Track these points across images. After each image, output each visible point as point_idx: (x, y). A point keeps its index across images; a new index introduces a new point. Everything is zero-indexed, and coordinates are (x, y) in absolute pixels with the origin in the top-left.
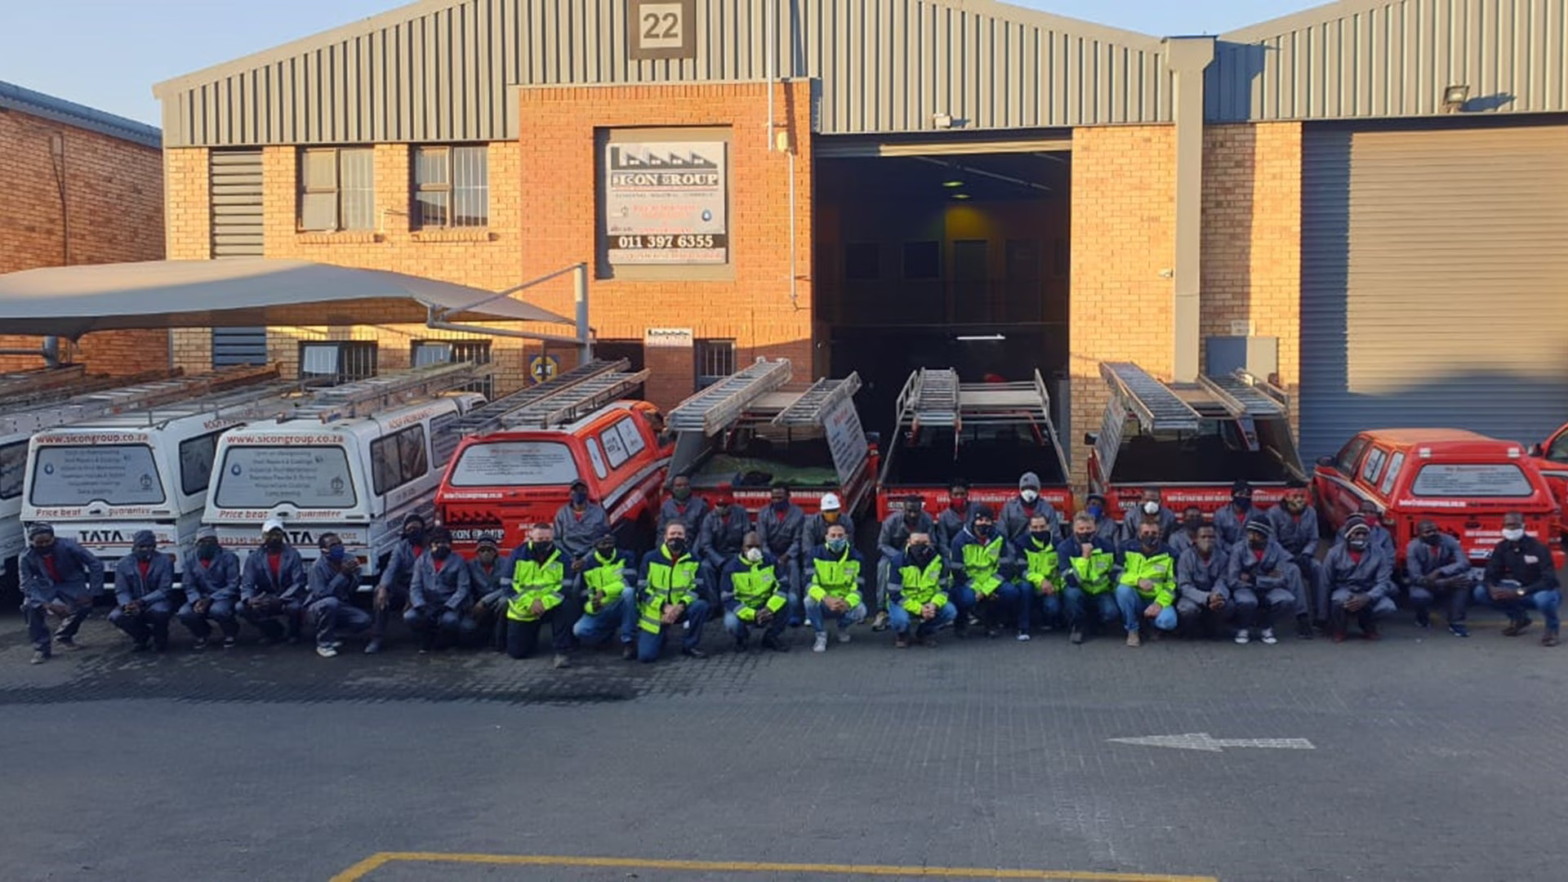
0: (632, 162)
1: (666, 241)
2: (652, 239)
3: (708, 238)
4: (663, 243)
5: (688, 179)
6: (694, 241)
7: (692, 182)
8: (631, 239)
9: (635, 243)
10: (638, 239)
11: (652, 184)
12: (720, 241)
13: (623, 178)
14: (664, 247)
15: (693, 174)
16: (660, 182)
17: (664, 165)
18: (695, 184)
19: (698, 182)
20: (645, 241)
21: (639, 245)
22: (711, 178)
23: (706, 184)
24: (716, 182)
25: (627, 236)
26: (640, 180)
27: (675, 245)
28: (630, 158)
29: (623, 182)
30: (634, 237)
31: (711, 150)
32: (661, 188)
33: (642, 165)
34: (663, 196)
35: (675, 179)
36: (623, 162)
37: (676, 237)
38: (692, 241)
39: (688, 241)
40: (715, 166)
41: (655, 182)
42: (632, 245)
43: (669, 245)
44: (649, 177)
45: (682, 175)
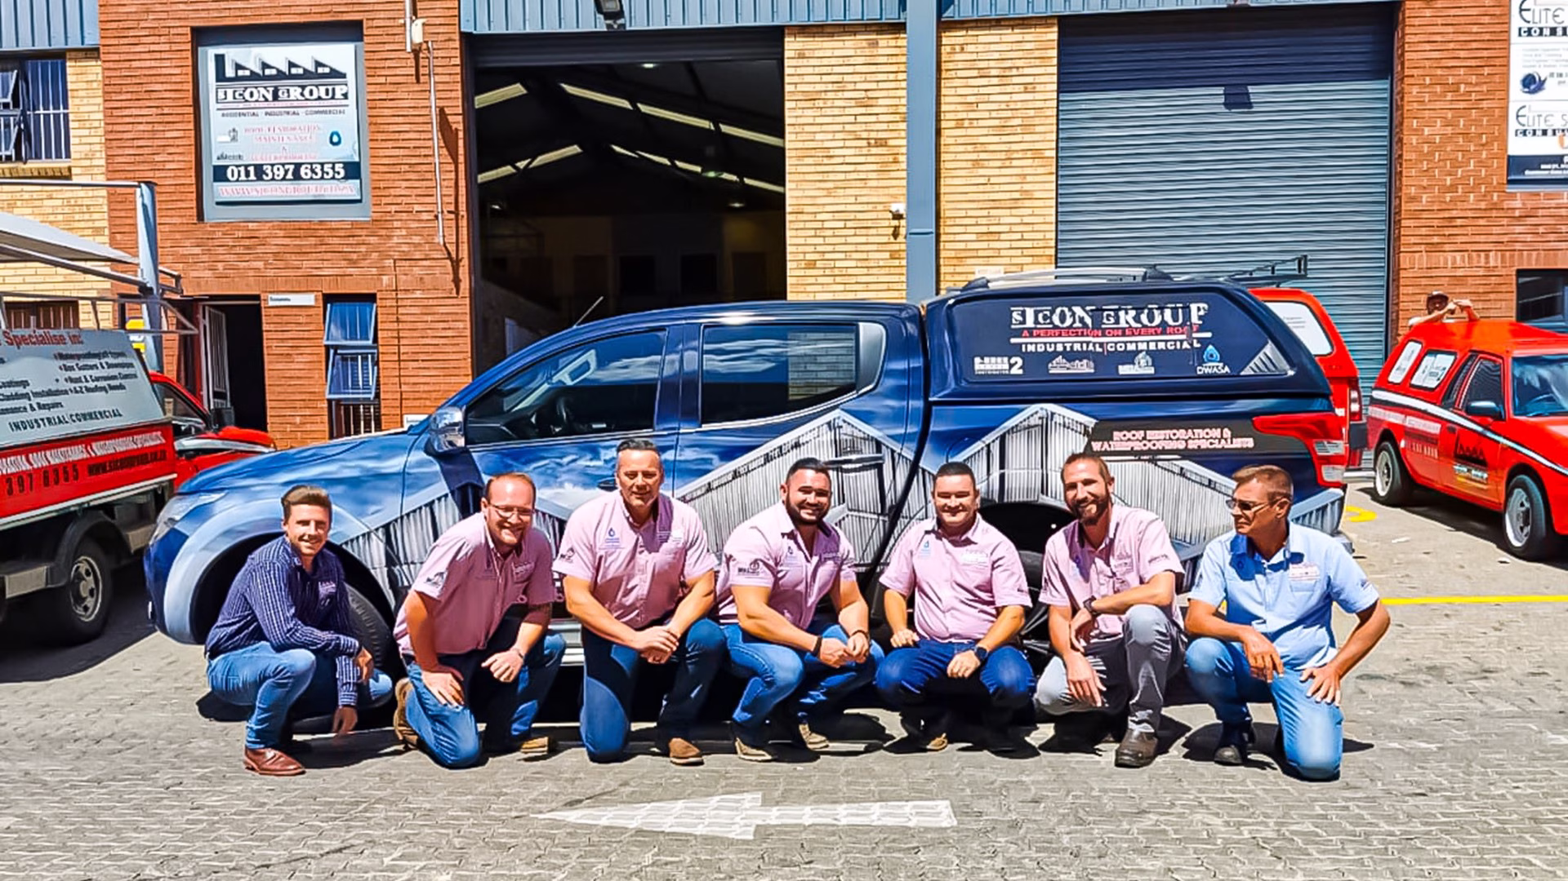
0: (241, 73)
1: (286, 172)
2: (268, 169)
3: (339, 167)
4: (282, 173)
5: (311, 93)
6: (320, 171)
7: (315, 96)
8: (242, 169)
9: (247, 174)
10: (251, 169)
11: (266, 100)
12: (352, 170)
13: (230, 92)
14: (284, 179)
15: (317, 86)
16: (276, 97)
17: (281, 75)
18: (319, 98)
19: (323, 95)
20: (260, 171)
21: (252, 177)
22: (339, 91)
23: (333, 98)
24: (345, 96)
25: (237, 166)
26: (252, 95)
27: (297, 176)
28: (238, 67)
29: (230, 97)
30: (246, 166)
31: (339, 55)
32: (277, 104)
33: (254, 76)
34: (280, 114)
35: (295, 93)
36: (230, 72)
37: (298, 166)
38: (318, 170)
39: (313, 171)
40: (343, 76)
41: (270, 97)
42: (243, 177)
43: (290, 176)
44: (263, 91)
45: (303, 87)
